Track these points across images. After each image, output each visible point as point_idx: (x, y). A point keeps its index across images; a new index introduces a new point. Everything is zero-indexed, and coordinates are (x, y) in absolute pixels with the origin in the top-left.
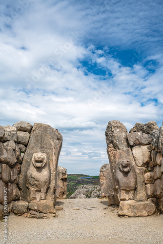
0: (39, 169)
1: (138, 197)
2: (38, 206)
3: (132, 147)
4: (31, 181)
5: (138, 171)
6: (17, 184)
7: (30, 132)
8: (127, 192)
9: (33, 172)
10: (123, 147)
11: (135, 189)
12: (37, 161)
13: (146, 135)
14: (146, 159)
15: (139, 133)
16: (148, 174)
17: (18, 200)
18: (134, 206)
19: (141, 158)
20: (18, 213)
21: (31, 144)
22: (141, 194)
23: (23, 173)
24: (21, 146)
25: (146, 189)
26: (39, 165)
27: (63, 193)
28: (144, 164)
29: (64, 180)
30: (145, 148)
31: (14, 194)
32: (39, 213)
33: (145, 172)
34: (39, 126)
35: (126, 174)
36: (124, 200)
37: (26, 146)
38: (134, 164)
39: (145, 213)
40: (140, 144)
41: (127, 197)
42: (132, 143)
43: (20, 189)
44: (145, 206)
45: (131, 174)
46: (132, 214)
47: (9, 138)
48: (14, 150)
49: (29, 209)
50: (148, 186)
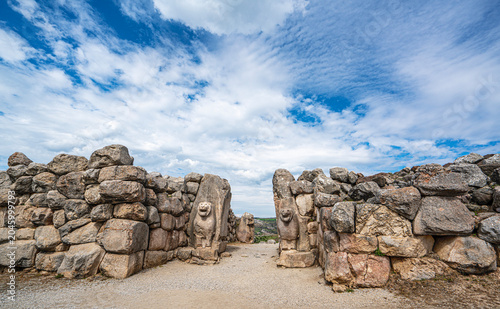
0: (204, 218)
1: (301, 247)
2: (200, 253)
3: (296, 196)
4: (197, 229)
5: (300, 221)
6: (186, 231)
7: (199, 182)
8: (289, 241)
9: (199, 221)
10: (287, 196)
11: (297, 239)
12: (202, 211)
13: (310, 184)
14: (310, 208)
15: (303, 182)
16: (312, 223)
17: (186, 246)
18: (292, 257)
19: (305, 207)
20: (182, 259)
21: (200, 194)
22: (304, 244)
23: (191, 221)
24: (190, 196)
25: (309, 240)
26: (203, 213)
27: (250, 239)
28: (307, 214)
29: (251, 226)
30: (309, 196)
31: (181, 240)
32: (200, 260)
33: (309, 221)
34: (208, 176)
35: (287, 223)
36: (286, 249)
37: (195, 195)
38: (297, 213)
39: (303, 264)
40: (304, 193)
41: (289, 246)
42: (294, 192)
43: (188, 236)
44: (303, 258)
45: (292, 224)
46: (289, 265)
47: (176, 189)
48: (180, 200)
49: (192, 255)
50: (311, 236)
